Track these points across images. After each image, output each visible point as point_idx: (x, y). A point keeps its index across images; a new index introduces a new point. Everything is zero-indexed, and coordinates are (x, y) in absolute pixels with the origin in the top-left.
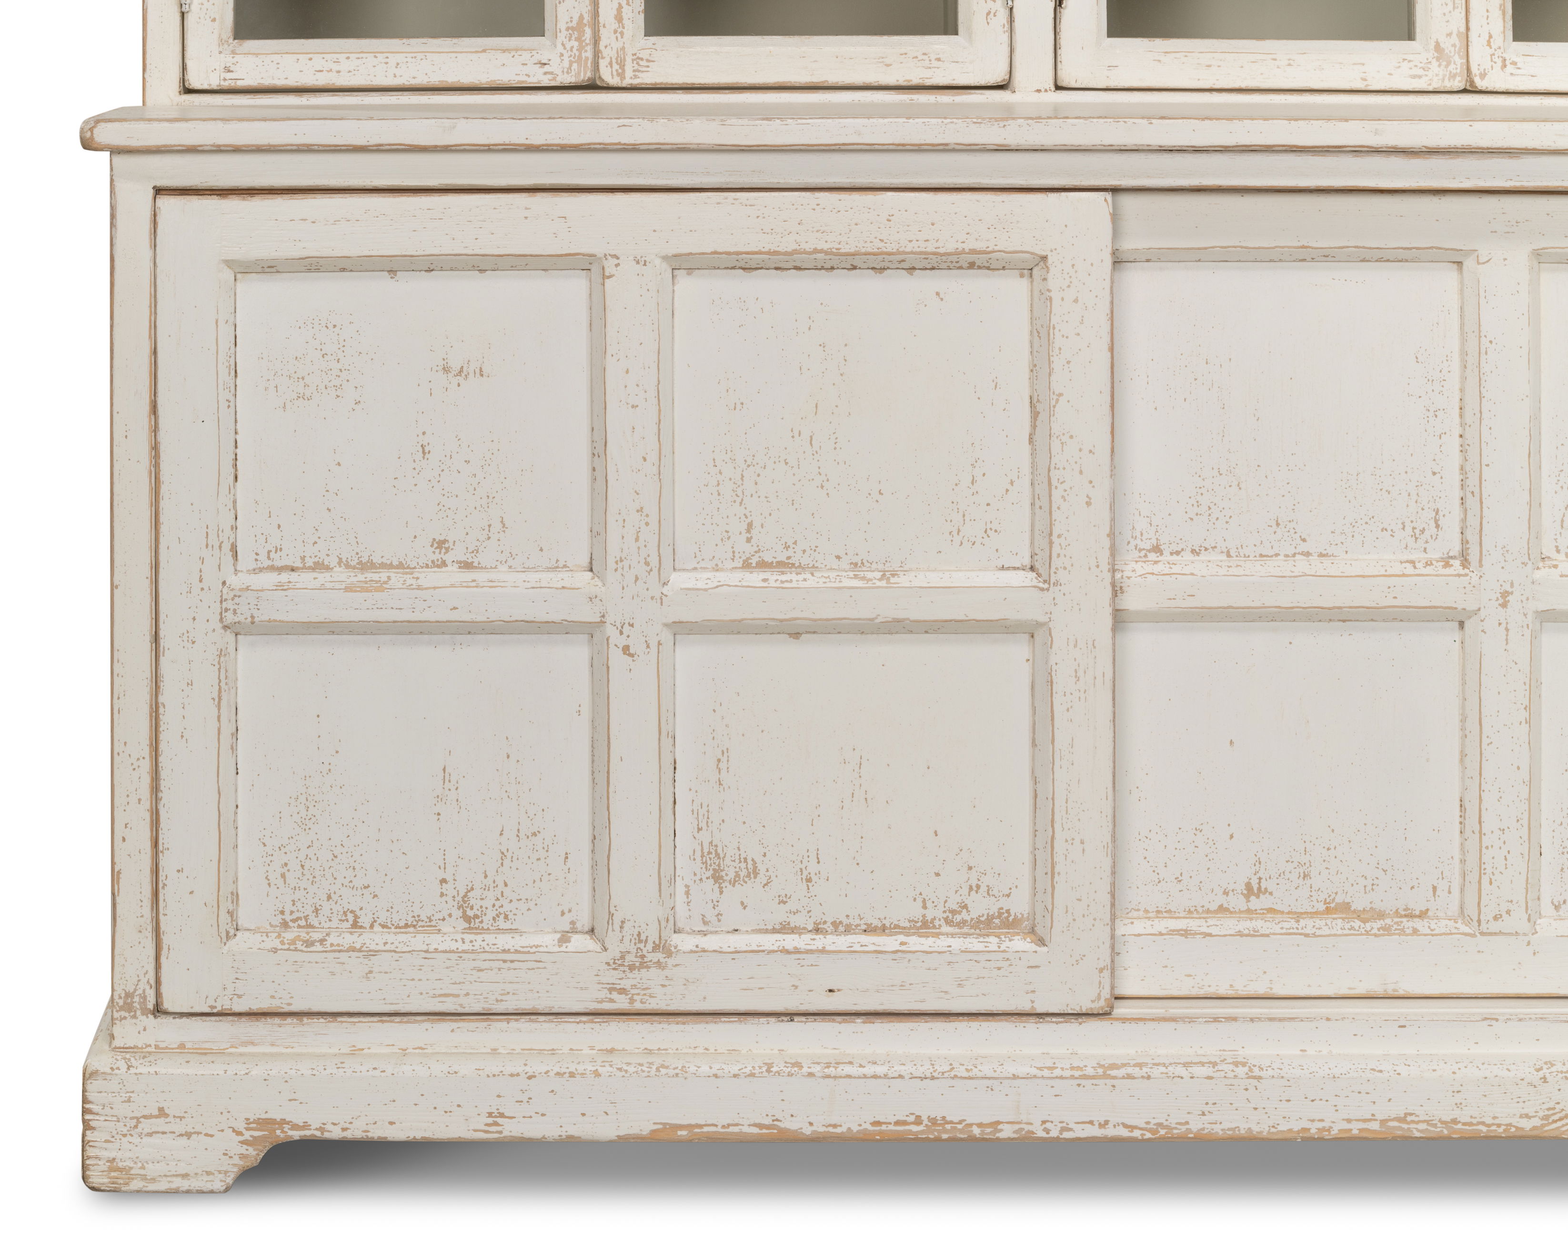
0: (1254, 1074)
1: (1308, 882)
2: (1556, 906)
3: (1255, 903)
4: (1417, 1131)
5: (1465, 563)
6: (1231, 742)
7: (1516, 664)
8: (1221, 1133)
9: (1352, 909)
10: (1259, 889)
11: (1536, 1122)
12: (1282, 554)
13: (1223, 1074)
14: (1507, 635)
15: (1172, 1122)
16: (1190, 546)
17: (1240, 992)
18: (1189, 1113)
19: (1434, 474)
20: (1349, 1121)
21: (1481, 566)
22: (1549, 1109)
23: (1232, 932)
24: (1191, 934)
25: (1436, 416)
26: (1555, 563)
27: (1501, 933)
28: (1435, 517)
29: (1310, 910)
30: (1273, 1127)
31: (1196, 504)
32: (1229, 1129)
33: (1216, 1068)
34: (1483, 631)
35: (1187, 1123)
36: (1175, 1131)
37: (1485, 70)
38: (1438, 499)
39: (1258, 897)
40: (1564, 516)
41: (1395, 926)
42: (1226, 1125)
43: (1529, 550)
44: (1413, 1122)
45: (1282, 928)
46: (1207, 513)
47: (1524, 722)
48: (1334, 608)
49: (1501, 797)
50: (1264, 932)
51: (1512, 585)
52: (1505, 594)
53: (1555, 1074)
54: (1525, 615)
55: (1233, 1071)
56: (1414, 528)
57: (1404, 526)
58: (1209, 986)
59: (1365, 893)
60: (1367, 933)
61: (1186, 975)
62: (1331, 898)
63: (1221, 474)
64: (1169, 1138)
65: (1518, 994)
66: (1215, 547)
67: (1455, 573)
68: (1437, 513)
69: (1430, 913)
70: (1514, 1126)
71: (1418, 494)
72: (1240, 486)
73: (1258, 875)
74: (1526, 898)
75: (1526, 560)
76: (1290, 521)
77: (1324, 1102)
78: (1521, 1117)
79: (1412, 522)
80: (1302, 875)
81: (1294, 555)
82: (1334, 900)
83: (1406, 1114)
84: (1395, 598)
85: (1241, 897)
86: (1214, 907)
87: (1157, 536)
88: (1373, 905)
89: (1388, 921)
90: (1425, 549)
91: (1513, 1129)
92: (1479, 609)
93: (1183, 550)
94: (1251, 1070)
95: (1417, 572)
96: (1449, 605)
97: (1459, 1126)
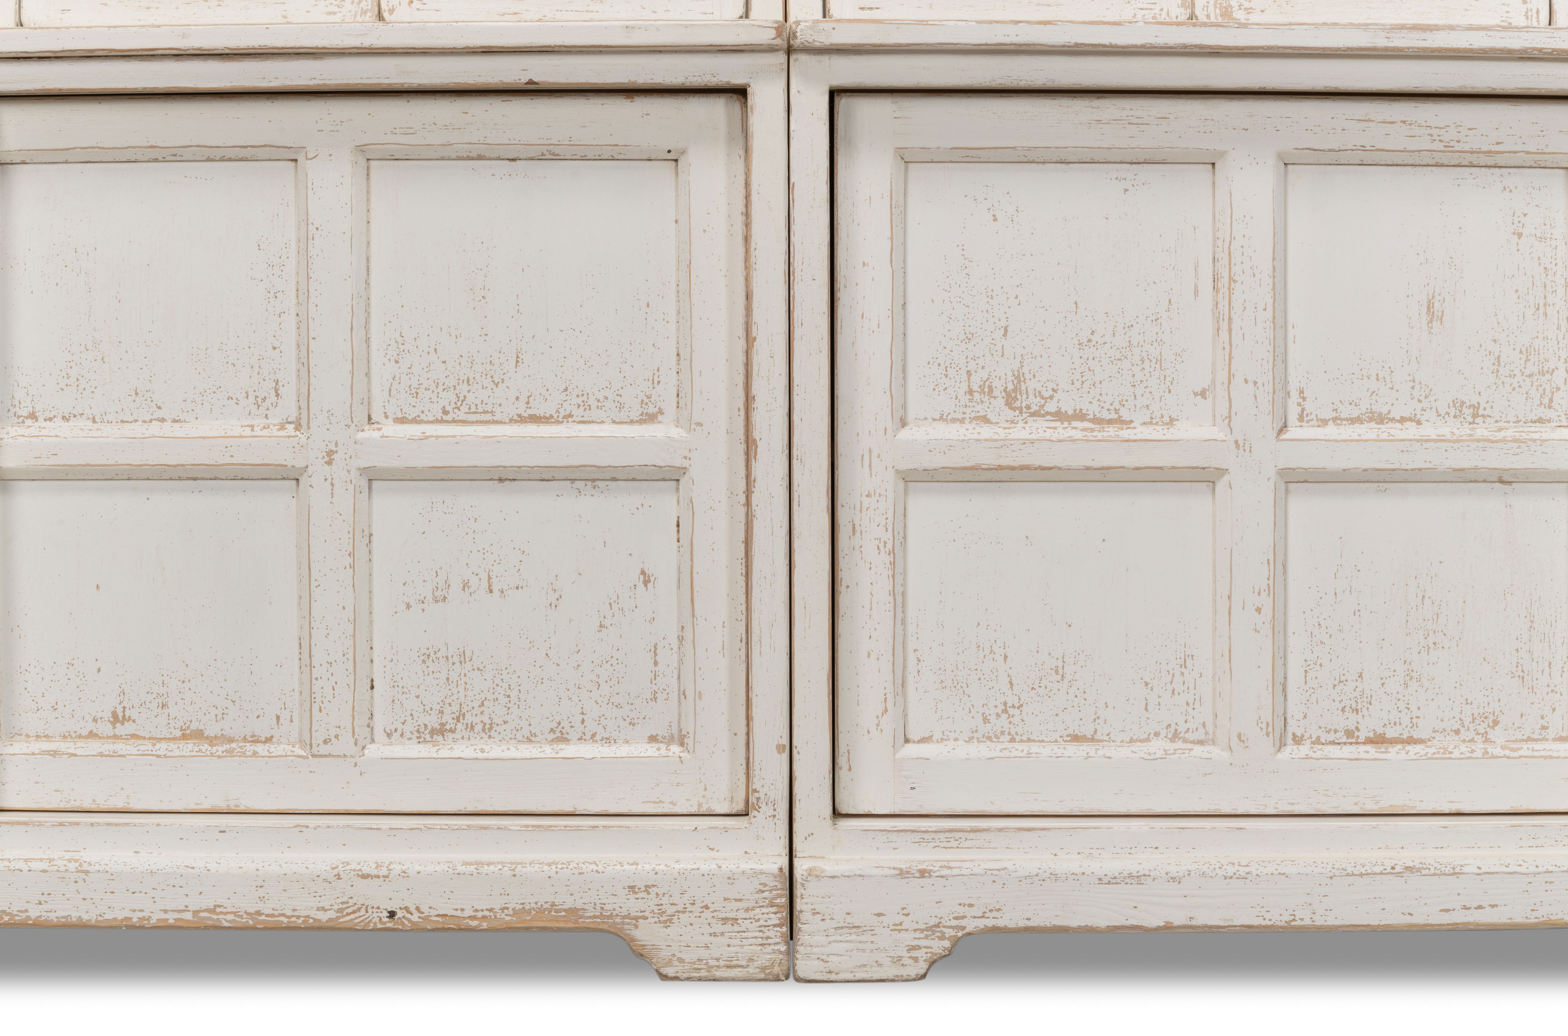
0: (82, 869)
1: (166, 711)
2: (388, 734)
3: (120, 730)
4: (225, 921)
5: (298, 427)
6: (98, 587)
7: (341, 515)
8: (56, 920)
9: (205, 735)
10: (124, 716)
11: (332, 914)
12: (140, 420)
13: (56, 868)
14: (332, 490)
15: (14, 909)
16: (61, 414)
17: (101, 806)
18: (27, 902)
19: (274, 348)
20: (165, 911)
21: (309, 428)
22: (343, 903)
23: (95, 753)
24: (58, 754)
25: (276, 297)
26: (379, 426)
27: (330, 755)
28: (275, 387)
29: (168, 736)
30: (100, 915)
31: (66, 376)
32: (62, 917)
33: (52, 863)
34: (310, 486)
35: (26, 911)
36: (17, 918)
37: (393, 6)
38: (277, 371)
39: (123, 724)
40: (391, 385)
41: (239, 750)
42: (60, 914)
43: (351, 414)
44: (221, 913)
45: (139, 750)
46: (76, 385)
47: (348, 566)
48: (178, 465)
49: (328, 634)
50: (122, 753)
51: (336, 445)
52: (330, 453)
53: (348, 872)
54: (349, 471)
55: (65, 866)
56: (256, 397)
57: (248, 395)
58: (75, 800)
59: (217, 721)
60: (212, 755)
61: (55, 791)
62: (187, 725)
63: (87, 350)
64: (12, 924)
65: (347, 810)
66: (83, 414)
67: (287, 434)
68: (277, 383)
69: (274, 739)
70: (312, 918)
71: (260, 367)
72: (105, 360)
73: (122, 705)
74: (353, 724)
75: (350, 423)
76: (147, 391)
77: (143, 894)
78: (318, 909)
79: (255, 391)
80: (161, 705)
81: (151, 421)
82: (189, 727)
83: (215, 906)
84: (232, 456)
85: (109, 724)
86: (85, 732)
87: (33, 405)
88: (223, 732)
89: (234, 745)
90: (266, 415)
91: (311, 921)
92: (307, 467)
93: (55, 416)
94: (81, 865)
95: (254, 434)
96: (280, 463)
97: (263, 917)
